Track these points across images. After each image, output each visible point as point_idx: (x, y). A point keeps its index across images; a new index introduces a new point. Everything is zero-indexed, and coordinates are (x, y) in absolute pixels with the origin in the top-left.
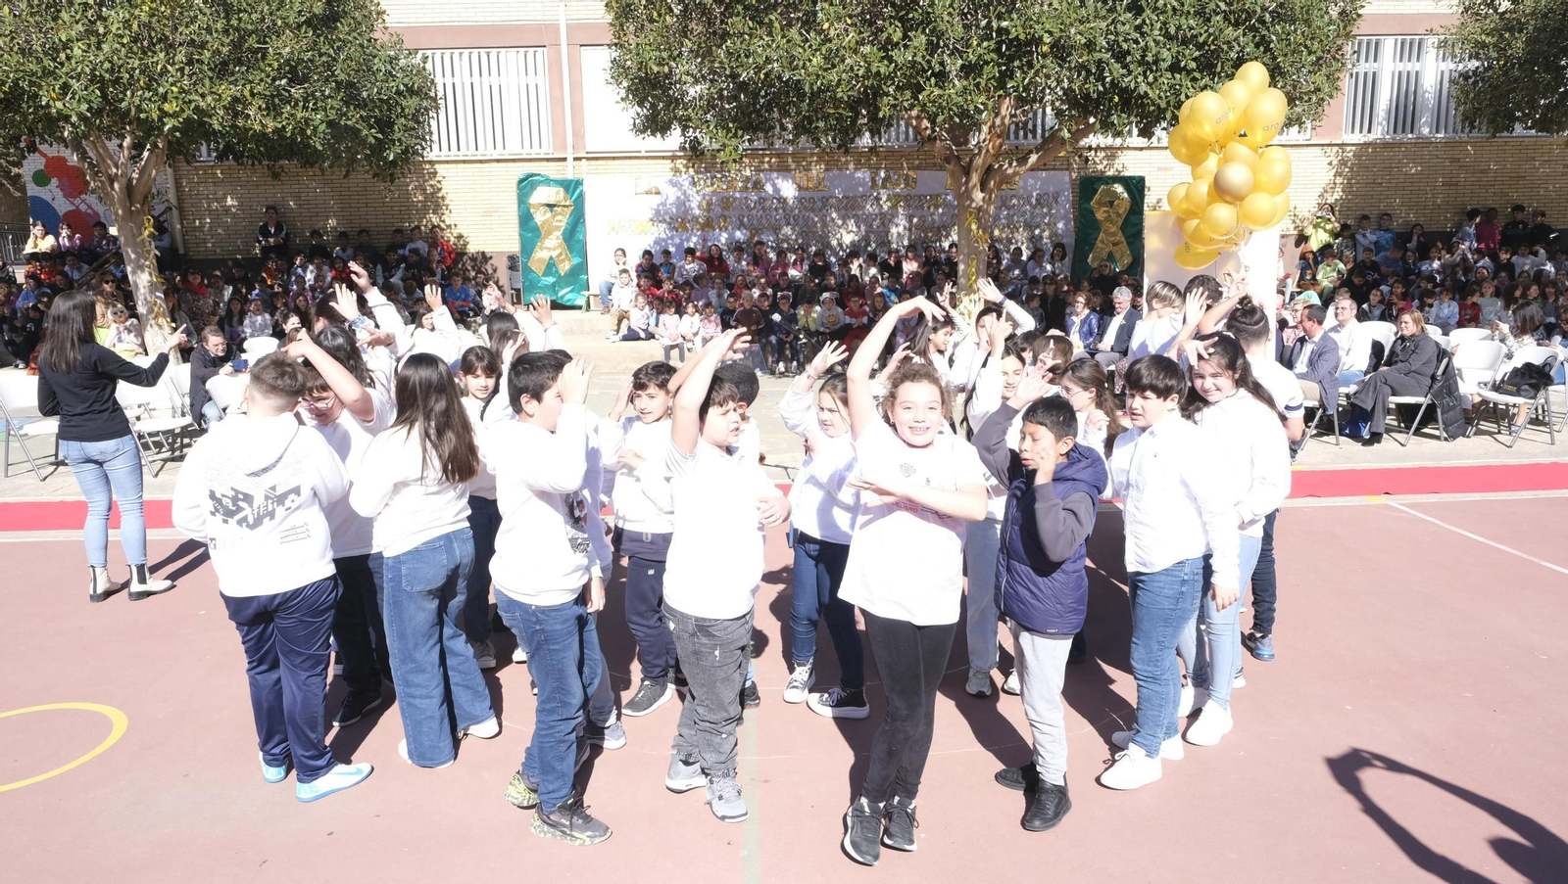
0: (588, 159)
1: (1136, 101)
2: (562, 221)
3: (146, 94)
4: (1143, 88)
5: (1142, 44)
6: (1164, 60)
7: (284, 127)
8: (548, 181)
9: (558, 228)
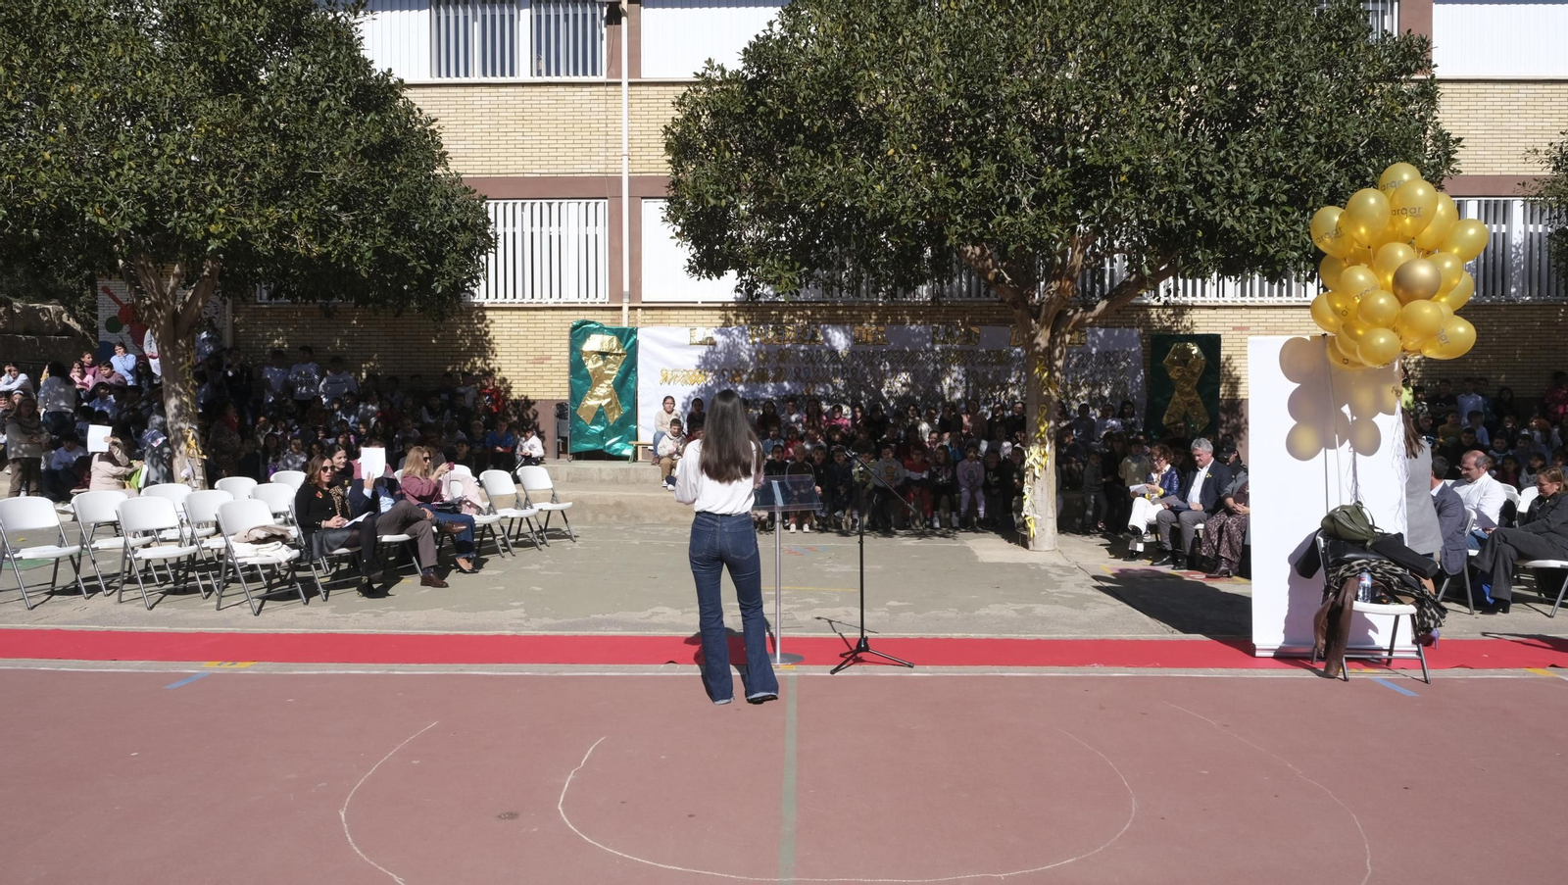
0: (643, 308)
1: (1222, 236)
2: (614, 370)
3: (194, 215)
4: (1229, 222)
5: (1227, 176)
6: (1251, 193)
7: (329, 253)
8: (601, 330)
9: (609, 377)
